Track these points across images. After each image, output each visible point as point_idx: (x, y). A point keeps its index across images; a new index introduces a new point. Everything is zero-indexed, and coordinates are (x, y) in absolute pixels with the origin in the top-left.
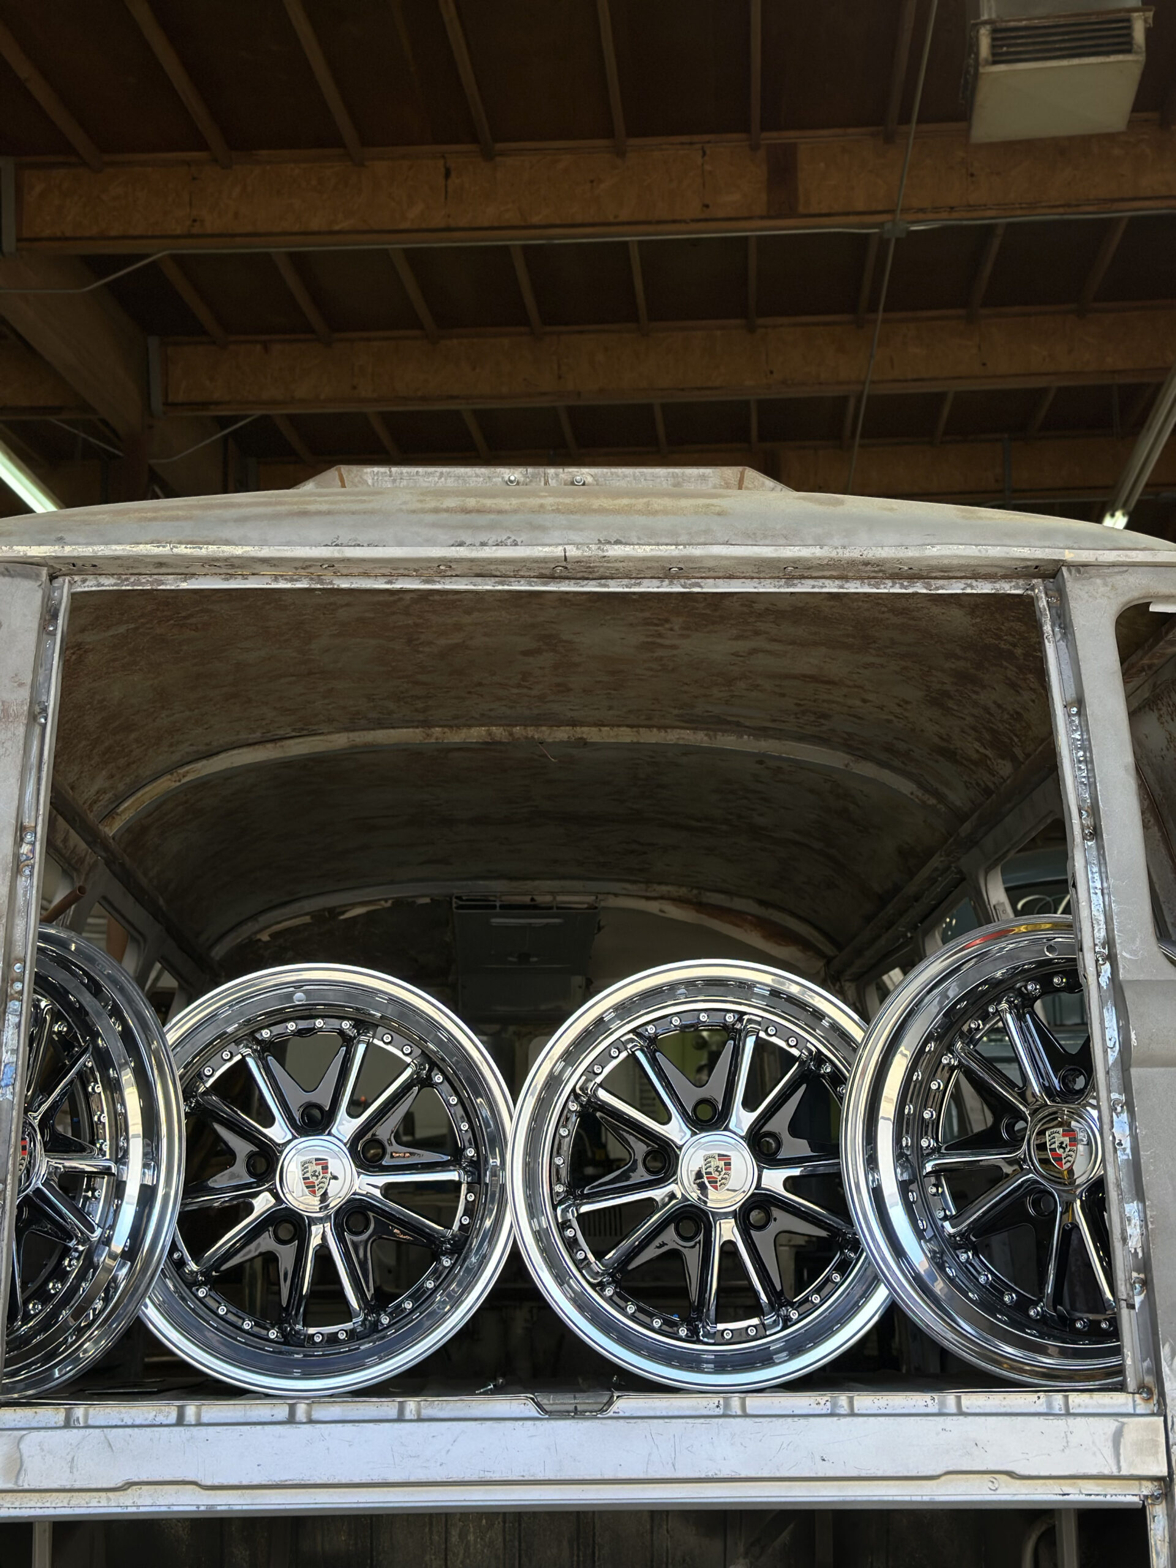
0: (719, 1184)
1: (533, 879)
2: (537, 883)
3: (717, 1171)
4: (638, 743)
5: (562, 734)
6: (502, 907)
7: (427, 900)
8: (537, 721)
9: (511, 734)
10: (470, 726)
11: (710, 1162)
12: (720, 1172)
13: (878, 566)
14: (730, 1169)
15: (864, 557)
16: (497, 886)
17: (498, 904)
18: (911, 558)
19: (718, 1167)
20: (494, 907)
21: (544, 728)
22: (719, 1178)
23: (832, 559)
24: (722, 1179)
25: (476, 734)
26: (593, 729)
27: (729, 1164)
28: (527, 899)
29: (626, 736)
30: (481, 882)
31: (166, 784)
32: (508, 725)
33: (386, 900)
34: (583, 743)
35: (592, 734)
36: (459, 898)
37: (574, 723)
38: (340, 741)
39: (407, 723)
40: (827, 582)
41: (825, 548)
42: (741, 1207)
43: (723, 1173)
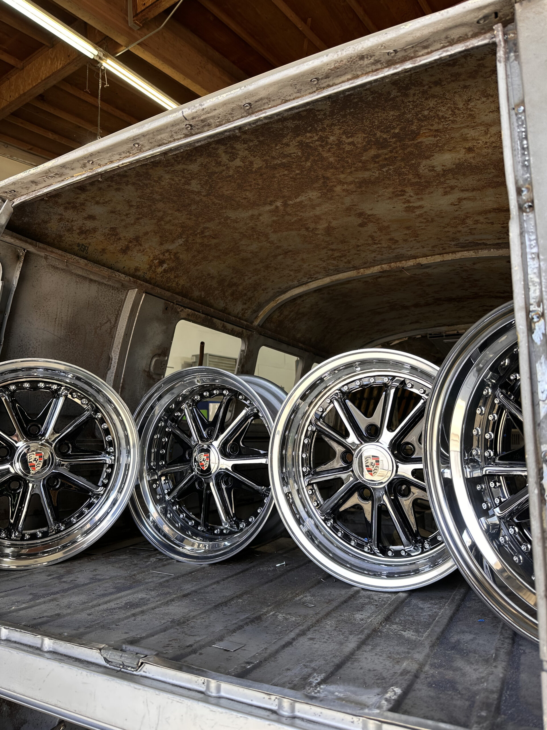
0: (373, 472)
1: (457, 325)
2: (458, 326)
3: (371, 465)
4: (443, 261)
5: (411, 263)
6: (446, 336)
7: (420, 336)
8: (399, 258)
9: (390, 266)
10: (374, 266)
11: (367, 460)
12: (373, 466)
13: (371, 56)
14: (379, 464)
15: (356, 51)
16: (443, 329)
17: (444, 335)
18: (390, 40)
19: (372, 463)
20: (443, 336)
21: (403, 262)
22: (373, 469)
23: (336, 61)
24: (375, 469)
25: (376, 269)
26: (424, 258)
27: (378, 461)
28: (455, 332)
29: (438, 259)
30: (438, 328)
31: (272, 305)
32: (389, 263)
33: (405, 338)
34: (420, 266)
35: (423, 261)
36: (431, 334)
37: (415, 257)
38: (327, 280)
39: (348, 270)
40: (343, 84)
42: (388, 485)
43: (375, 466)
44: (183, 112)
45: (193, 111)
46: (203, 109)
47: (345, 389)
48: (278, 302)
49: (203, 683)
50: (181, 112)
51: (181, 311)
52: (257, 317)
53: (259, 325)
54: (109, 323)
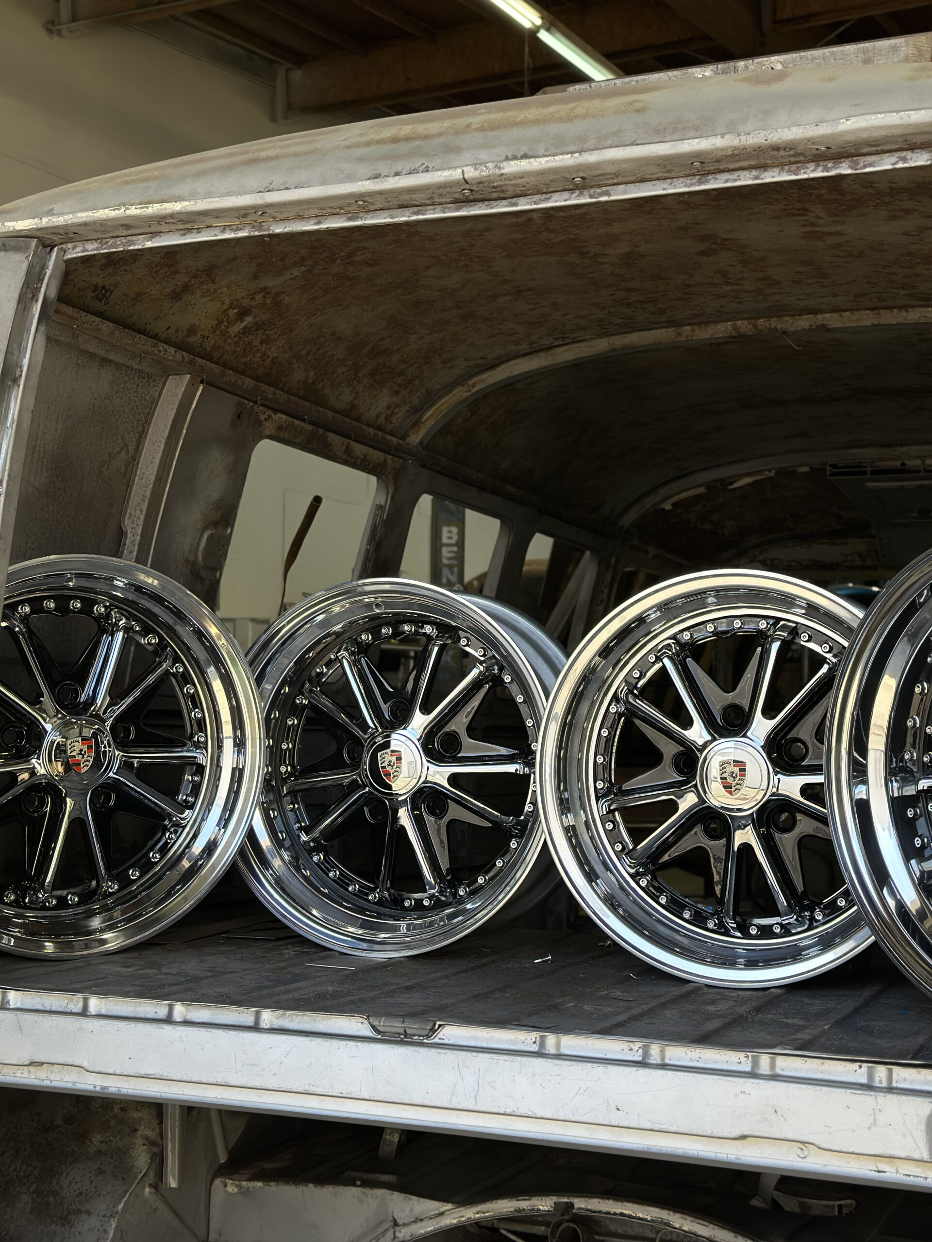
0: (733, 790)
1: (902, 446)
2: (906, 448)
3: (732, 776)
4: (878, 325)
5: (804, 323)
6: (873, 473)
7: (806, 469)
8: (778, 311)
9: (755, 326)
10: (717, 322)
11: (725, 768)
12: (734, 778)
13: (791, 149)
14: (744, 775)
15: (769, 141)
16: (868, 454)
17: (869, 469)
18: (823, 136)
19: (733, 773)
20: (865, 473)
21: (786, 318)
22: (734, 783)
23: (736, 148)
24: (737, 784)
25: (722, 330)
26: (834, 315)
27: (744, 770)
28: (897, 464)
29: (867, 319)
30: (854, 451)
31: (459, 394)
32: (752, 319)
33: (770, 471)
34: (823, 328)
35: (833, 320)
36: (834, 466)
37: (815, 312)
38: (601, 345)
39: (656, 326)
40: (742, 173)
41: (727, 136)
42: (758, 811)
43: (737, 779)
44: (463, 172)
45: (484, 174)
46: (502, 175)
47: (687, 636)
48: (473, 391)
49: (535, 1043)
50: (459, 171)
51: (266, 420)
52: (417, 424)
53: (421, 443)
54: (124, 452)
